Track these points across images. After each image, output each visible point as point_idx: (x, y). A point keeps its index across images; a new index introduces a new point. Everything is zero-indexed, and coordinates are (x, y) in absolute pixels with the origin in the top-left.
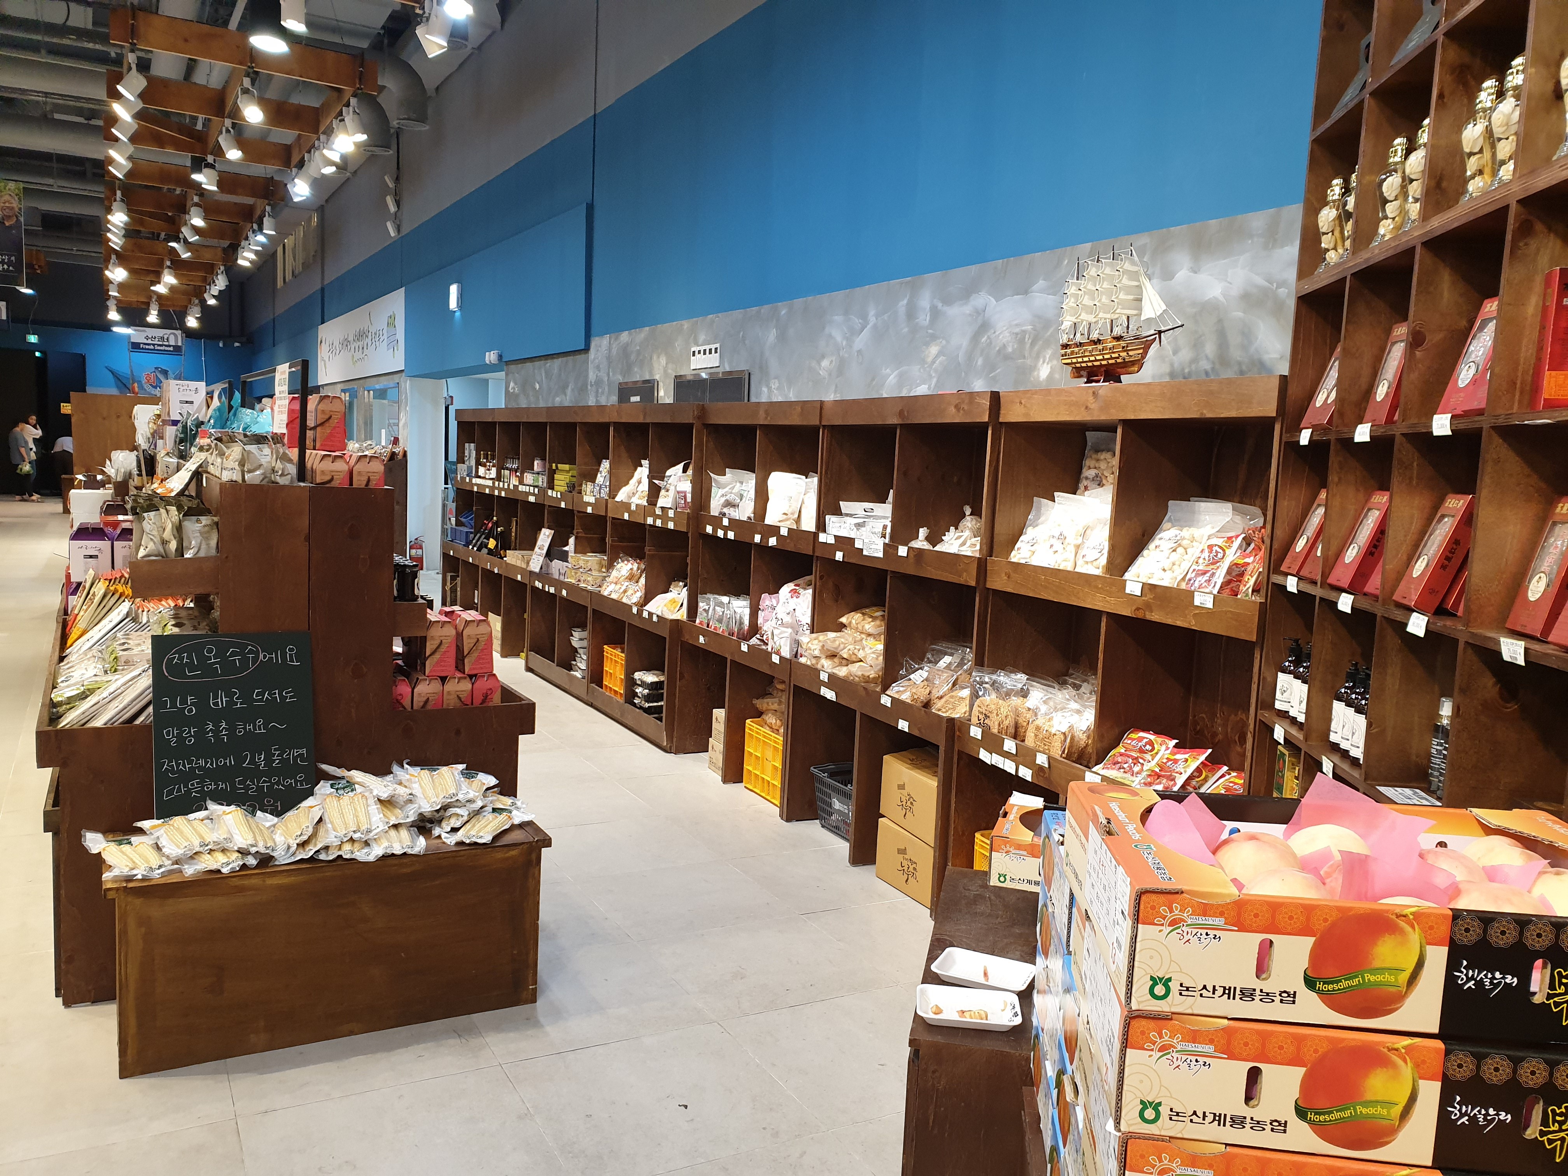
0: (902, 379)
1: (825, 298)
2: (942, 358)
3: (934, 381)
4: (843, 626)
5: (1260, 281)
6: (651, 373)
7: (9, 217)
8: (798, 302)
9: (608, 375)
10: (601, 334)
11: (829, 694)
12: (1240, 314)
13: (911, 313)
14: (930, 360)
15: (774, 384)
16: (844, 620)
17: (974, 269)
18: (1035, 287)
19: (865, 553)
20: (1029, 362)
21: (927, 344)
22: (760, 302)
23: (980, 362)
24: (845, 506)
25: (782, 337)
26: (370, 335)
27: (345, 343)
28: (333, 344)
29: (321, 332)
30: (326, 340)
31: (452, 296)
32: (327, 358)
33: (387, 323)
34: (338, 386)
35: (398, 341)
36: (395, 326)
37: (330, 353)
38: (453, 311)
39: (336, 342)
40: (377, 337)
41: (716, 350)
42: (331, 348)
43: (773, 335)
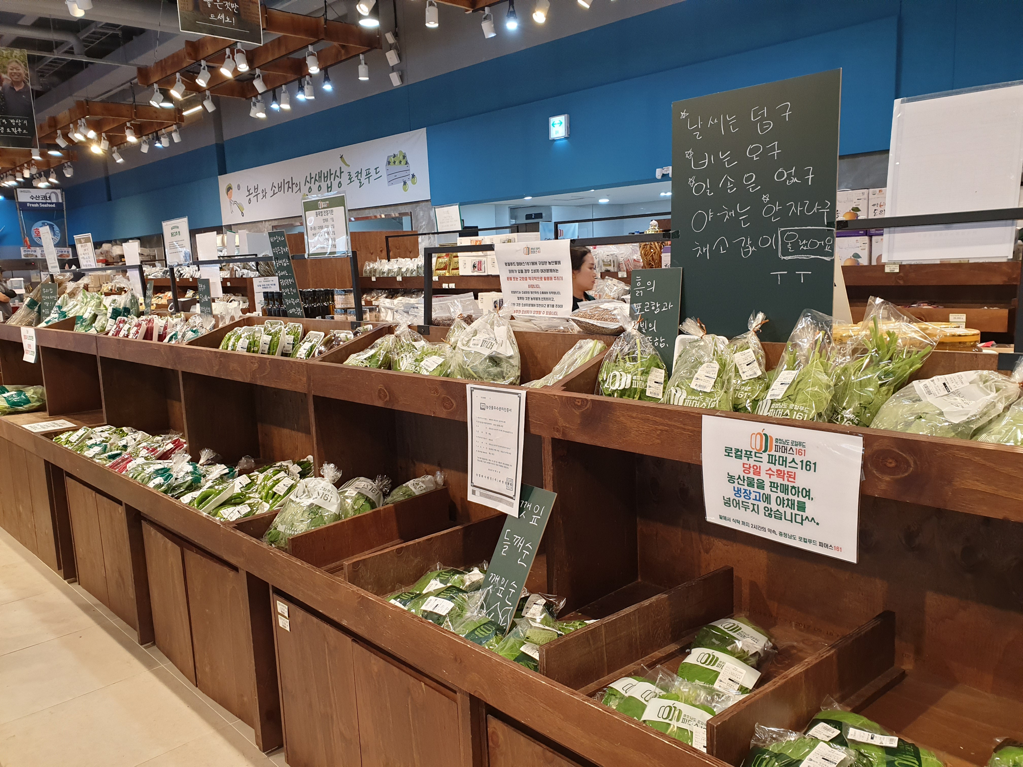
7: (18, 83)
26: (345, 176)
27: (286, 186)
28: (256, 189)
29: (224, 181)
30: (239, 186)
31: (557, 126)
32: (245, 202)
33: (385, 162)
34: (267, 223)
35: (413, 176)
36: (407, 163)
37: (251, 196)
38: (554, 140)
39: (265, 186)
40: (362, 176)
42: (254, 192)
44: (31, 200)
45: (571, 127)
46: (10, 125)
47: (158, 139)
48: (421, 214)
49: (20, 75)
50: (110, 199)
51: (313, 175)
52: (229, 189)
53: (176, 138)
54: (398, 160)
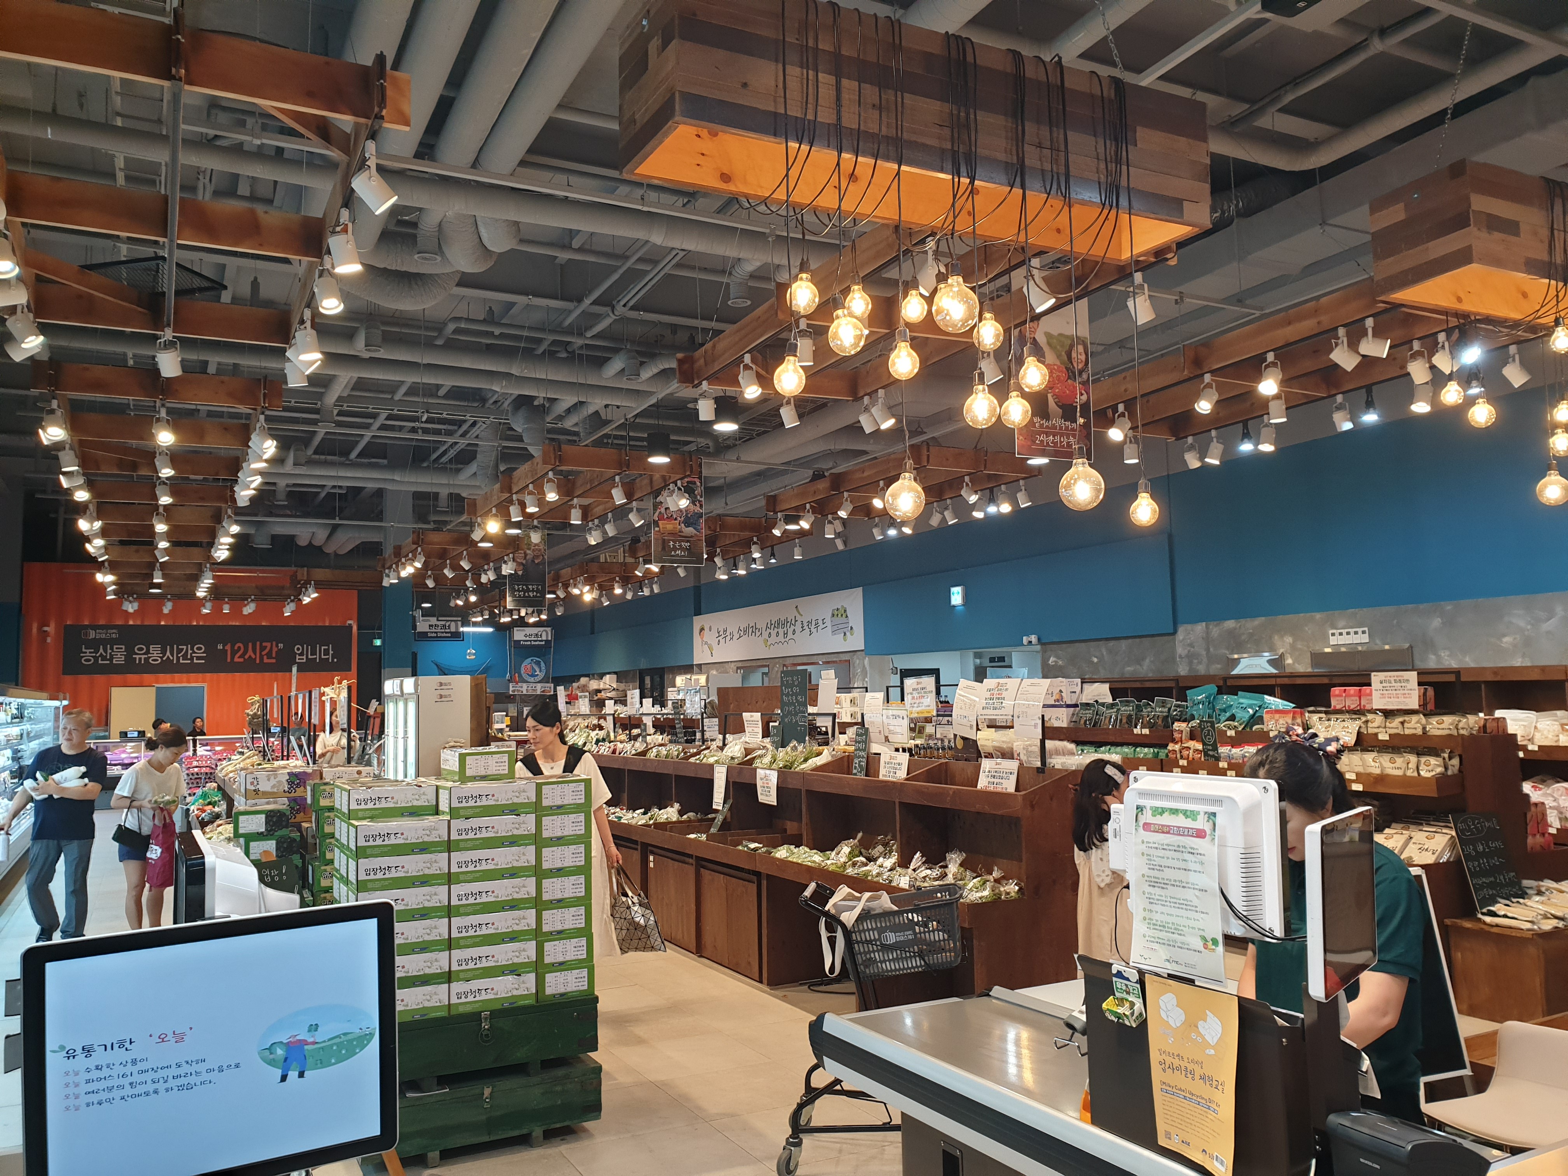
6: (1271, 648)
7: (538, 557)
10: (1194, 621)
25: (1449, 623)
26: (799, 624)
27: (751, 630)
28: (725, 631)
29: (698, 621)
30: (710, 628)
31: (956, 595)
32: (714, 643)
33: (830, 615)
34: (733, 664)
35: (852, 628)
36: (847, 617)
37: (720, 638)
38: (954, 606)
39: (733, 628)
40: (812, 626)
41: (1364, 632)
42: (723, 634)
43: (1437, 622)
44: (525, 639)
45: (966, 597)
46: (528, 590)
47: (641, 588)
48: (858, 661)
49: (540, 550)
50: (592, 633)
51: (773, 622)
52: (702, 629)
53: (656, 589)
54: (840, 613)
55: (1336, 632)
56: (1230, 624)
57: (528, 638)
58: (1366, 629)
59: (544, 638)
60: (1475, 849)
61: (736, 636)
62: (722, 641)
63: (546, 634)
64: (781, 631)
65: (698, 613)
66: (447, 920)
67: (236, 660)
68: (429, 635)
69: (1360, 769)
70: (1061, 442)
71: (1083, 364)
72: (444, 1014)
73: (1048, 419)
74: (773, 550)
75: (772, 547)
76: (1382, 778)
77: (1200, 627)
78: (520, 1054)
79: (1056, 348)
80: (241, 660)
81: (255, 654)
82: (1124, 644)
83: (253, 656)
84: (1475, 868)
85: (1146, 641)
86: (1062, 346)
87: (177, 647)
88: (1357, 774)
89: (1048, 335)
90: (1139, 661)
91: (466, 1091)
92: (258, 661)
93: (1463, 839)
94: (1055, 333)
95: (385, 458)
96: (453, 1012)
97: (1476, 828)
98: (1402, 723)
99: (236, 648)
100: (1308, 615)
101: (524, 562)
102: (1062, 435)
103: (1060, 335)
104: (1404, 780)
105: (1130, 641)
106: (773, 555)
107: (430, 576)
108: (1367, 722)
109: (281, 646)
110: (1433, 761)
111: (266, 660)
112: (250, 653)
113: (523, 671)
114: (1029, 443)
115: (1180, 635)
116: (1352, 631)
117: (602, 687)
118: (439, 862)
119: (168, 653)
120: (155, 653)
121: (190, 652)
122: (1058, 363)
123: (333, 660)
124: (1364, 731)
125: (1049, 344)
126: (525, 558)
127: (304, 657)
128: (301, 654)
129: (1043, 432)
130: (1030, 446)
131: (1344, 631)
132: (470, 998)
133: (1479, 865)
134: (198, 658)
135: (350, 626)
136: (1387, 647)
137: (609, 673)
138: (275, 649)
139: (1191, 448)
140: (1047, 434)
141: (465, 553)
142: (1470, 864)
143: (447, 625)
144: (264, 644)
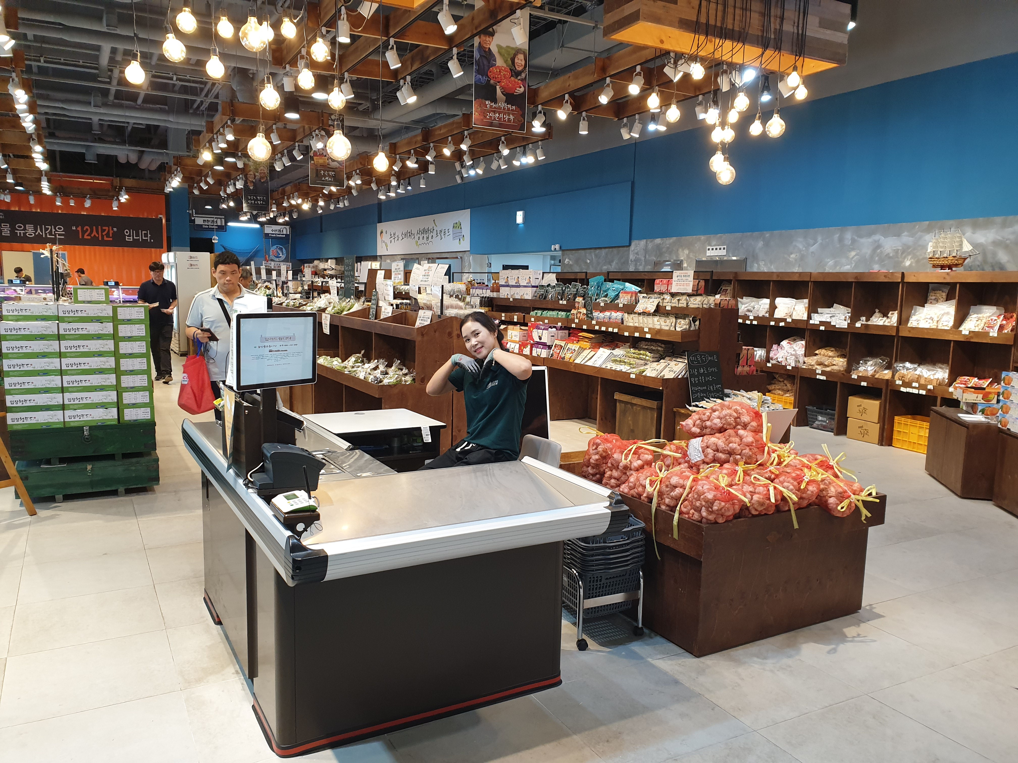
0: (836, 264)
1: (793, 232)
2: (857, 257)
3: (853, 265)
4: (817, 354)
5: (999, 238)
6: (677, 256)
7: (263, 178)
8: (776, 232)
9: (645, 257)
10: (640, 239)
11: (823, 378)
12: (992, 248)
13: (841, 240)
14: (851, 257)
15: (762, 263)
16: (817, 352)
17: (873, 226)
18: (903, 234)
19: (837, 326)
20: (900, 259)
21: (850, 251)
22: (753, 230)
23: (877, 258)
24: (820, 310)
25: (767, 244)
26: (435, 232)
27: (408, 235)
28: (395, 234)
29: (380, 227)
30: (386, 231)
31: (519, 217)
32: (388, 241)
33: (452, 226)
34: (399, 256)
35: (463, 236)
36: (461, 228)
37: (392, 239)
38: (518, 224)
39: (399, 233)
40: (442, 233)
41: (724, 249)
42: (393, 236)
43: (761, 244)
44: (272, 232)
45: (525, 218)
46: (257, 200)
47: (335, 202)
48: (465, 257)
50: (321, 232)
51: (421, 230)
52: (382, 232)
54: (457, 226)
55: (711, 248)
56: (658, 241)
57: (274, 232)
58: (725, 247)
59: (285, 233)
60: (698, 371)
61: (401, 238)
62: (393, 241)
63: (286, 230)
64: (425, 236)
65: (380, 221)
66: (60, 377)
67: (86, 237)
68: (204, 226)
69: (651, 326)
70: (504, 118)
71: (523, 67)
72: (62, 426)
73: (496, 103)
74: (409, 180)
75: (409, 178)
76: (659, 331)
77: (643, 242)
78: (109, 450)
79: (504, 55)
80: (89, 237)
81: (98, 234)
82: (604, 252)
83: (97, 236)
84: (695, 381)
85: (615, 250)
86: (509, 54)
87: (45, 227)
88: (649, 329)
89: (499, 47)
90: (610, 263)
91: (75, 466)
92: (100, 239)
93: (690, 366)
94: (504, 45)
95: (166, 105)
96: (67, 425)
97: (702, 360)
98: (679, 300)
99: (85, 229)
100: (698, 236)
101: (254, 181)
102: (505, 114)
103: (508, 47)
104: (669, 332)
105: (607, 250)
106: (409, 184)
107: (196, 187)
108: (664, 299)
109: (115, 229)
110: (683, 322)
111: (106, 238)
112: (94, 233)
113: (271, 254)
114: (482, 117)
115: (632, 247)
116: (718, 247)
117: (326, 267)
118: (54, 346)
119: (39, 231)
120: (30, 230)
121: (53, 230)
122: (505, 66)
123: (150, 240)
124: (661, 304)
125: (499, 53)
126: (255, 178)
127: (131, 238)
128: (129, 236)
129: (492, 111)
130: (482, 120)
131: (714, 248)
132: (77, 419)
133: (699, 380)
134: (59, 235)
135: (161, 219)
136: (734, 258)
137: (331, 259)
138: (111, 232)
139: (625, 125)
140: (495, 112)
141: (210, 173)
142: (693, 379)
143: (215, 220)
144: (104, 228)
